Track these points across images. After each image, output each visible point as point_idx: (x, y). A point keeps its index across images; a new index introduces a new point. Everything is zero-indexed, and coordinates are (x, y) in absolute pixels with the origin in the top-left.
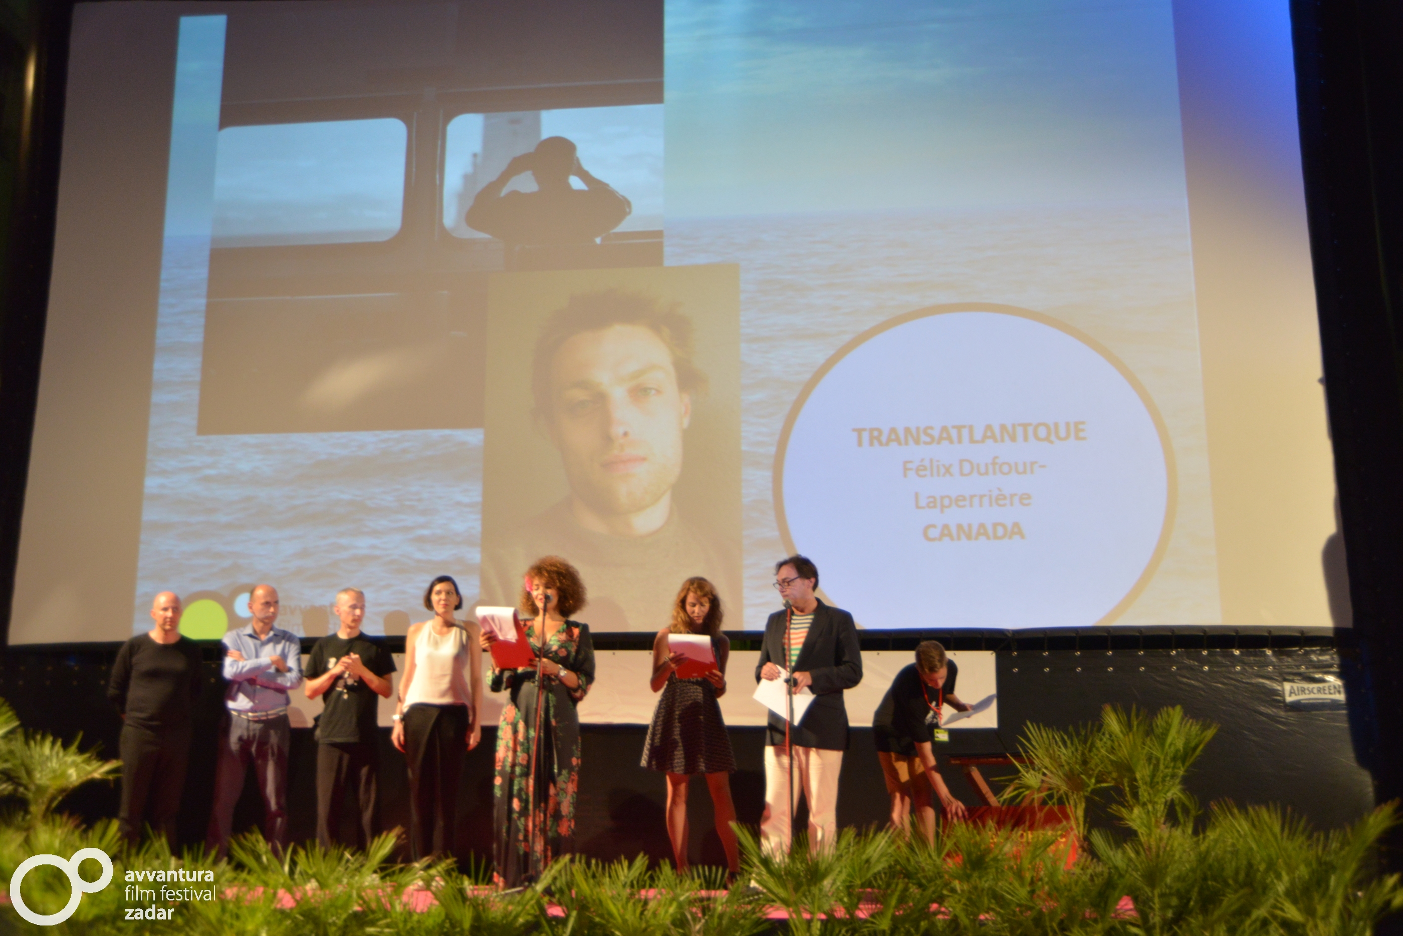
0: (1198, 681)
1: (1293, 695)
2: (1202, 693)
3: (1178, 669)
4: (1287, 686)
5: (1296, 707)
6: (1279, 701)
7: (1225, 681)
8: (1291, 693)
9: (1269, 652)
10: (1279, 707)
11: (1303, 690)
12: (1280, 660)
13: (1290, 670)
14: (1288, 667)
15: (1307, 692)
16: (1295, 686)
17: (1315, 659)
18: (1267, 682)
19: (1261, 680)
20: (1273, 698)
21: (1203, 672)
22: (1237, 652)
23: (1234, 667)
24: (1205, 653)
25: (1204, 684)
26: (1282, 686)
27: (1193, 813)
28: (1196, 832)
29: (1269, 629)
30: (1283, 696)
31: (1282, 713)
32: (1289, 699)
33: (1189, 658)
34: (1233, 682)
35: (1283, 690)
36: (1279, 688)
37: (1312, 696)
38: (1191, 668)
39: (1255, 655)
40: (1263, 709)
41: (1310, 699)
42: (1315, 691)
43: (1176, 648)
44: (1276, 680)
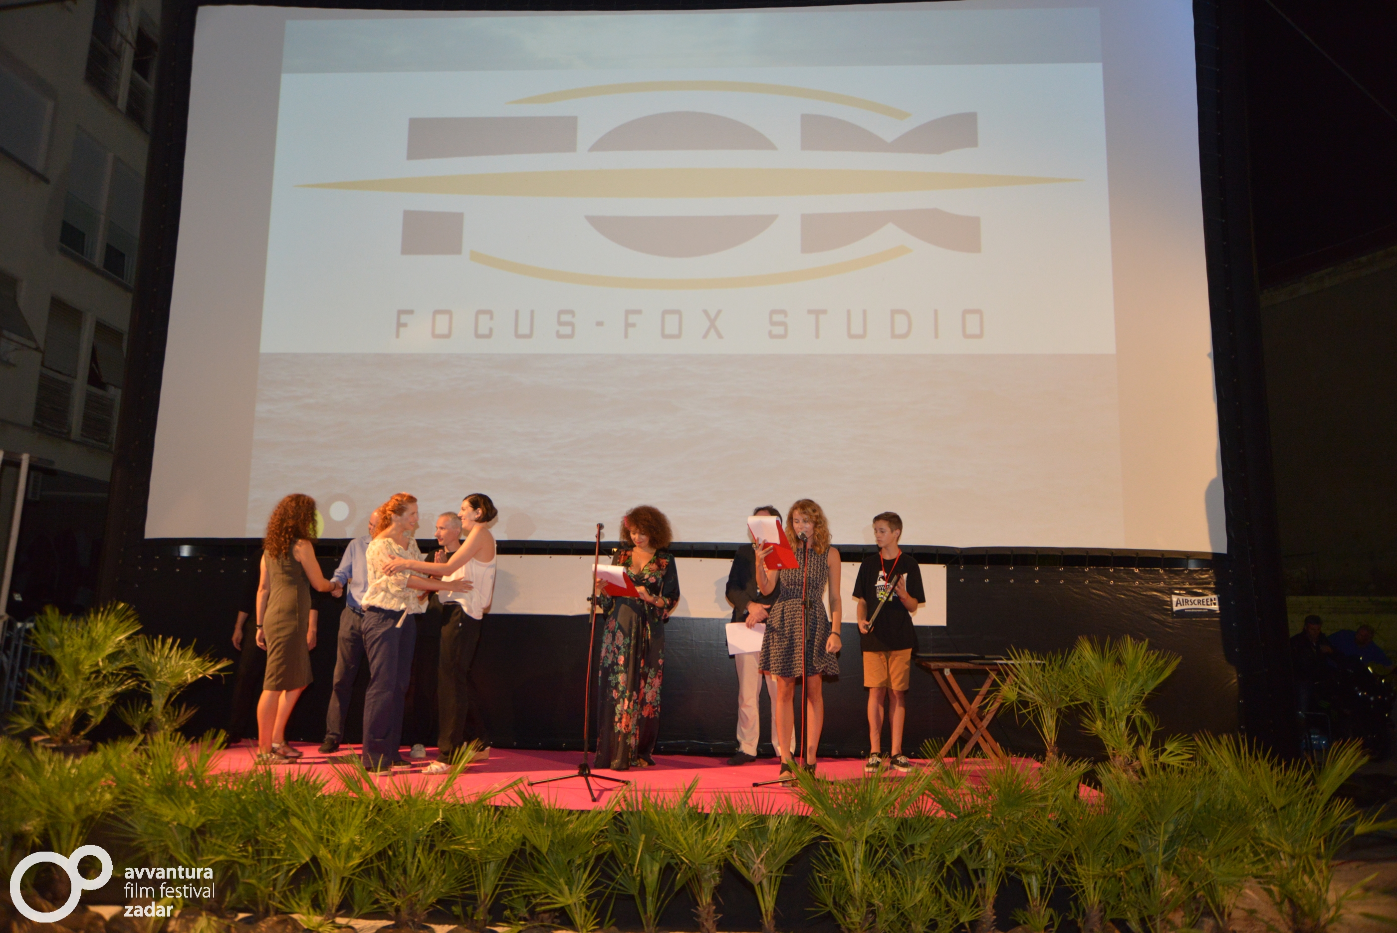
0: (1105, 592)
1: (1179, 605)
2: (1109, 602)
3: (1090, 582)
4: (1175, 599)
5: (1181, 613)
6: (1168, 610)
7: (1126, 593)
8: (1177, 604)
9: (1161, 571)
10: (1167, 615)
11: (1187, 602)
12: (1170, 578)
13: (1179, 586)
14: (1176, 583)
15: (1190, 603)
16: (1181, 598)
17: (1197, 577)
18: (1159, 594)
19: (1155, 593)
20: (1163, 607)
21: (1110, 586)
22: (1137, 571)
23: (1134, 582)
24: (1111, 571)
25: (1111, 595)
26: (1171, 598)
27: (1153, 729)
28: (1154, 745)
29: (1162, 552)
30: (1171, 605)
31: (1170, 620)
32: (1175, 609)
33: (1099, 574)
34: (1133, 594)
35: (1171, 601)
36: (1168, 599)
37: (1193, 606)
38: (1099, 582)
39: (1151, 572)
40: (1155, 616)
41: (1191, 609)
42: (1196, 602)
43: (1089, 565)
44: (1167, 593)
